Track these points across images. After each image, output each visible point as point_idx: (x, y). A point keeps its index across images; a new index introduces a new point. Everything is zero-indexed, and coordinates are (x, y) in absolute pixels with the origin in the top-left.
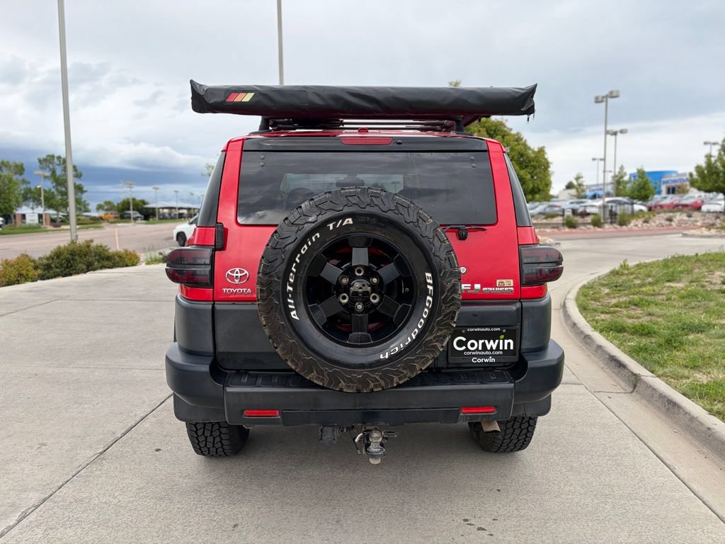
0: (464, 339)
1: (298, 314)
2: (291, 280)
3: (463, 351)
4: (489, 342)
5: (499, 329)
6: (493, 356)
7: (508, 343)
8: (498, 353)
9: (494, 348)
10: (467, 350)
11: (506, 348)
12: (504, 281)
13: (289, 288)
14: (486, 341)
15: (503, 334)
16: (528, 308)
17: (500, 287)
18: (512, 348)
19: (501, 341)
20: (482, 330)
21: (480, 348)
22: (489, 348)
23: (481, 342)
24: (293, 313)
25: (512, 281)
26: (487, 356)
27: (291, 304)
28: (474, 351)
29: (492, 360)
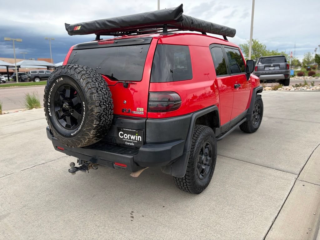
0: (123, 133)
1: (51, 114)
2: (49, 101)
3: (123, 138)
4: (132, 136)
5: (135, 131)
6: (134, 143)
7: (139, 138)
8: (136, 141)
9: (134, 139)
10: (124, 138)
11: (138, 140)
12: (140, 108)
13: (49, 104)
14: (131, 135)
15: (137, 133)
16: (148, 122)
17: (138, 111)
18: (141, 140)
19: (136, 136)
20: (129, 130)
21: (129, 138)
22: (132, 139)
23: (129, 135)
24: (50, 113)
25: (143, 109)
26: (131, 142)
27: (49, 110)
28: (126, 139)
29: (133, 144)
